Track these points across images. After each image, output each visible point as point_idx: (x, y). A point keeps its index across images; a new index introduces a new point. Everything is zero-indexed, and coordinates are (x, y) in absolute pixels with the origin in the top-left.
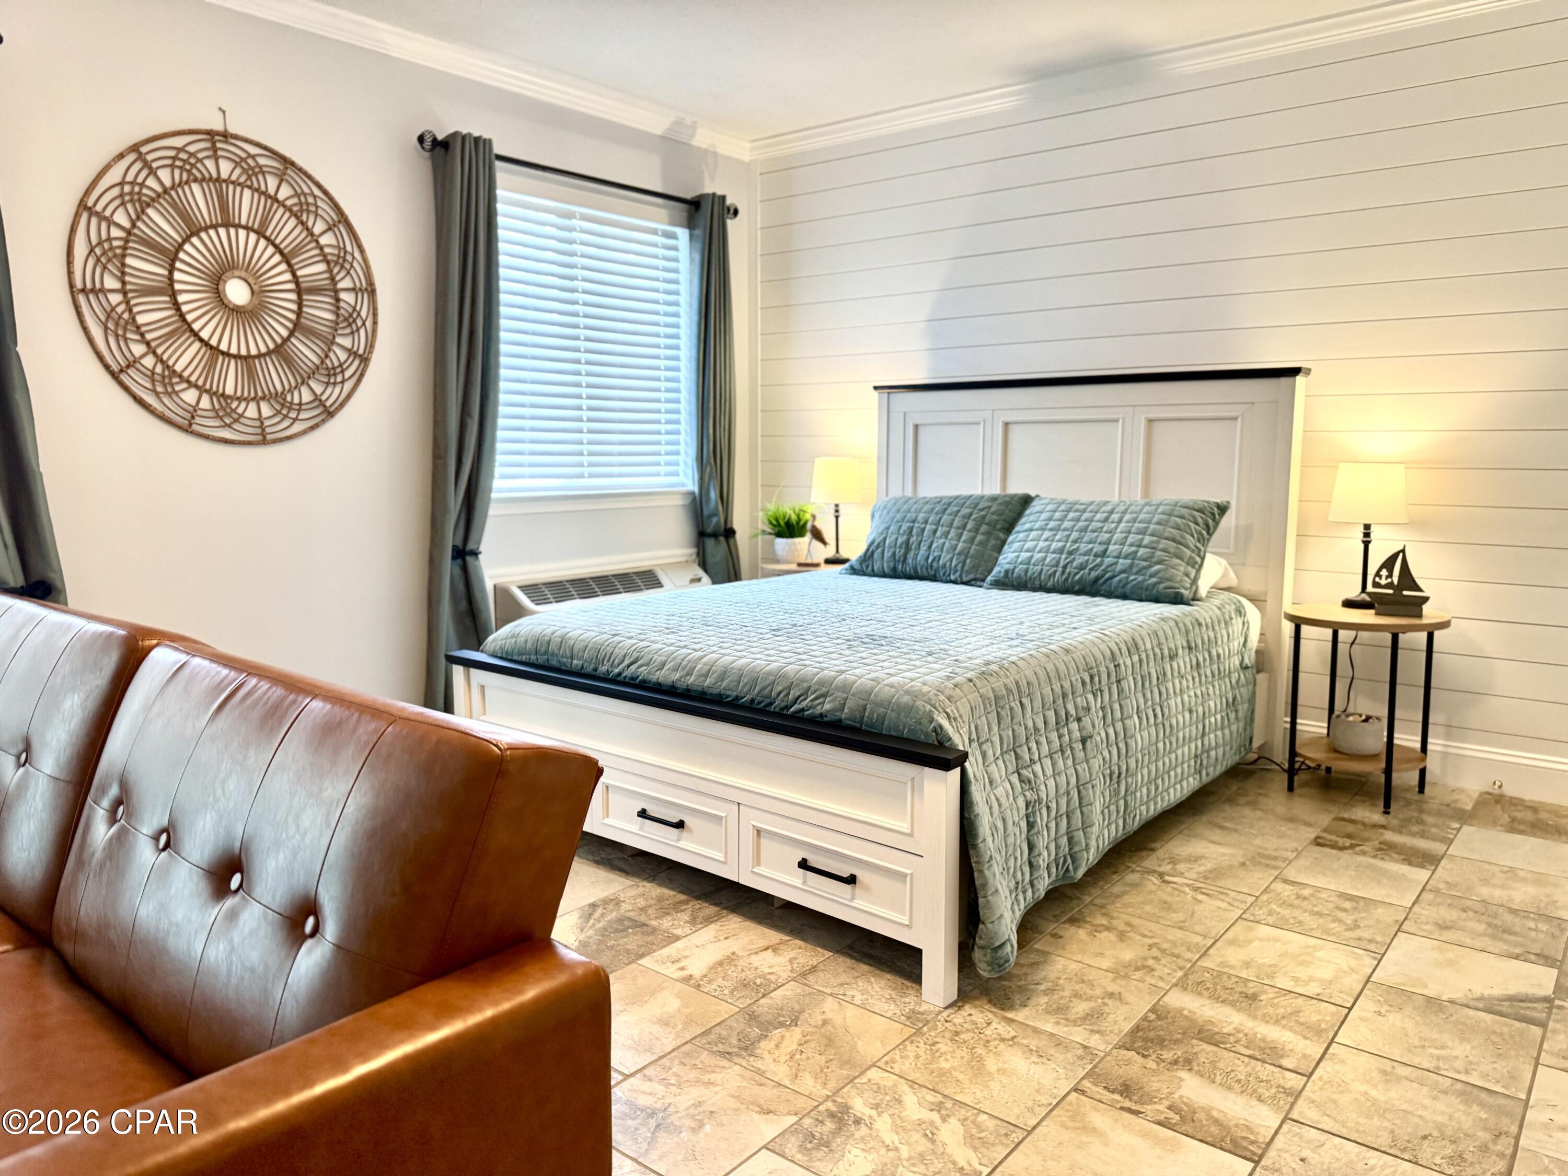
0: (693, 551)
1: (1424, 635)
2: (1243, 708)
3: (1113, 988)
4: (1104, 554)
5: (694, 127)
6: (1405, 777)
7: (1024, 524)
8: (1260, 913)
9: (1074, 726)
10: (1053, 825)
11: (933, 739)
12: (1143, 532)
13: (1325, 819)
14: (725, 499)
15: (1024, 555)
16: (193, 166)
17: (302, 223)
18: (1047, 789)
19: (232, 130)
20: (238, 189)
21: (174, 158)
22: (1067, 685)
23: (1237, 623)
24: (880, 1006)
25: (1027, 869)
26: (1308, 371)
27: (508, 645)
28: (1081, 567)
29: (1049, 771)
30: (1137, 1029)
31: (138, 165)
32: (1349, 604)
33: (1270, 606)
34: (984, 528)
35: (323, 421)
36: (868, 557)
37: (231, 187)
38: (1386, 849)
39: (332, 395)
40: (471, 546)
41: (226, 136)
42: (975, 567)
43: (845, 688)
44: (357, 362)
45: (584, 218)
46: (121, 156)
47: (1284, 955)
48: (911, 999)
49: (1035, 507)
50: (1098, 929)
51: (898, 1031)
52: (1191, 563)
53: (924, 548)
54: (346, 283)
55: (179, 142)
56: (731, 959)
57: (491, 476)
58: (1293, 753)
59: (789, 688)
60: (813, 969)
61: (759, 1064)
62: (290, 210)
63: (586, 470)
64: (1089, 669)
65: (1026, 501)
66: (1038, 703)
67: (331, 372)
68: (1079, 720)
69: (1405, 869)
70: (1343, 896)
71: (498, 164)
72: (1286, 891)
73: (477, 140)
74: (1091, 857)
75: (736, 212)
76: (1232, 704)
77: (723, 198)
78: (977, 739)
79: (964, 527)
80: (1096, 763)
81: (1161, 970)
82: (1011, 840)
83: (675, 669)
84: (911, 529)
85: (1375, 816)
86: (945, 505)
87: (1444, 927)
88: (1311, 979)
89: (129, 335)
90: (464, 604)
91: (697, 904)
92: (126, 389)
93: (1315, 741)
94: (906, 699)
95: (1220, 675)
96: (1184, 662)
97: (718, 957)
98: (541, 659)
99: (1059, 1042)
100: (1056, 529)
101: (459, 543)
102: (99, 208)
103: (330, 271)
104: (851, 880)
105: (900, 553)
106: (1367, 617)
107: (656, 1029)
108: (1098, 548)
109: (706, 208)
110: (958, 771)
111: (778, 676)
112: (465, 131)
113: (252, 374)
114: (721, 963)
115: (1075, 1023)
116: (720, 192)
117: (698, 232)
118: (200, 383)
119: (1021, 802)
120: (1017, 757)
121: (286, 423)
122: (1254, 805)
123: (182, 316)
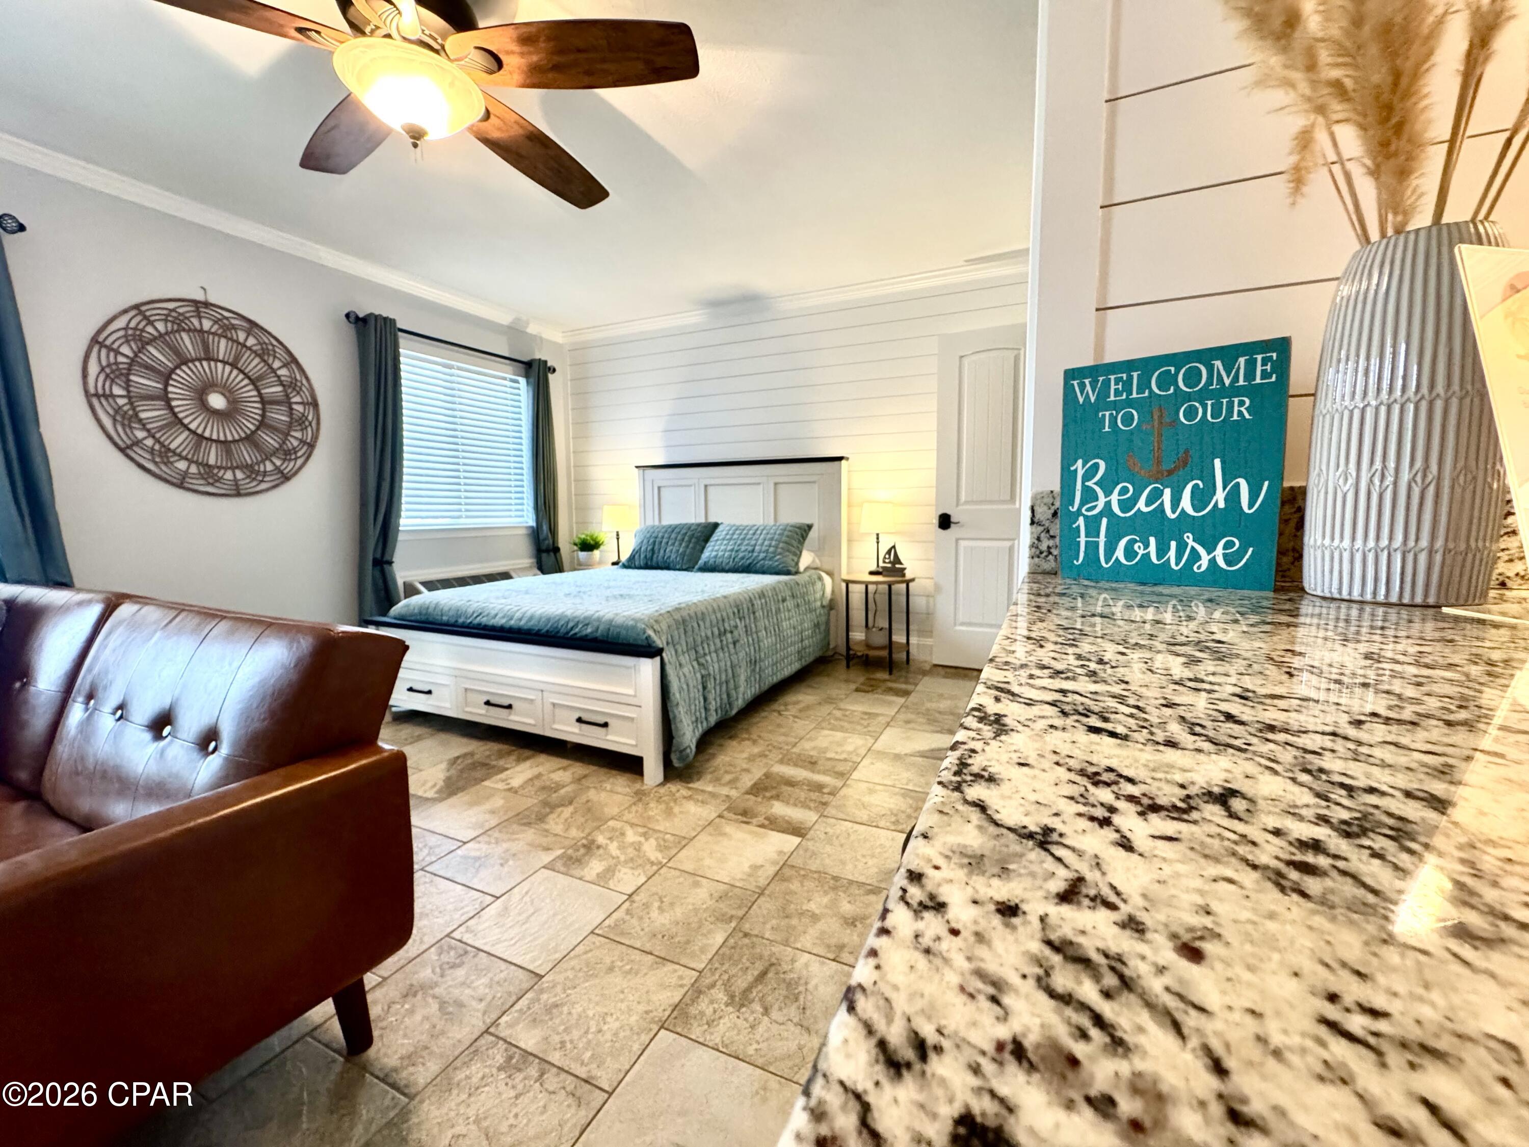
0: (533, 560)
1: (904, 585)
2: (823, 628)
3: (745, 766)
4: (753, 551)
5: (528, 324)
6: (900, 656)
7: (714, 537)
8: (824, 725)
9: (729, 635)
10: (718, 688)
11: (645, 643)
12: (772, 539)
13: (862, 679)
14: (553, 531)
15: (714, 553)
16: (182, 321)
17: (264, 361)
18: (714, 668)
19: (212, 300)
20: (216, 339)
21: (167, 315)
22: (724, 614)
23: (819, 585)
24: (620, 789)
25: (703, 711)
26: (847, 459)
27: (404, 611)
28: (742, 558)
29: (715, 659)
30: (755, 784)
31: (139, 318)
32: (872, 573)
33: (836, 575)
34: (693, 540)
35: (282, 483)
36: (632, 558)
37: (211, 337)
38: (890, 691)
39: (289, 467)
40: (387, 558)
41: (207, 304)
42: (689, 561)
43: (599, 619)
44: (305, 448)
45: (459, 369)
46: (125, 311)
47: (831, 743)
48: (638, 786)
49: (720, 528)
50: (744, 740)
51: (628, 800)
52: (795, 554)
53: (662, 552)
54: (297, 399)
55: (171, 305)
56: (539, 776)
57: (399, 516)
58: (848, 648)
59: (568, 623)
60: (585, 776)
61: (547, 827)
62: (255, 352)
63: (464, 514)
64: (737, 606)
65: (716, 526)
66: (708, 624)
67: (287, 453)
68: (731, 632)
69: (894, 698)
70: (866, 713)
71: (400, 334)
72: (838, 714)
73: (386, 319)
74: (739, 703)
75: (554, 370)
76: (817, 625)
77: (546, 362)
78: (671, 642)
79: (683, 540)
80: (742, 654)
81: (771, 755)
82: (692, 695)
83: (503, 617)
84: (654, 542)
85: (886, 676)
86: (673, 529)
87: (908, 722)
88: (843, 752)
89: (134, 425)
90: (383, 593)
91: (521, 751)
92: (132, 459)
93: (859, 643)
94: (631, 623)
95: (811, 611)
96: (790, 603)
97: (530, 776)
98: (423, 618)
99: (713, 795)
100: (730, 539)
101: (378, 556)
102: (108, 342)
103: (285, 391)
104: (605, 725)
105: (649, 555)
106: (879, 578)
107: (487, 816)
108: (750, 548)
109: (535, 367)
110: (658, 659)
111: (562, 616)
112: (377, 313)
113: (229, 452)
114: (531, 779)
115: (724, 785)
116: (543, 358)
117: (532, 380)
118: (190, 456)
119: (699, 676)
120: (696, 652)
121: (254, 483)
122: (828, 675)
123: (175, 415)
